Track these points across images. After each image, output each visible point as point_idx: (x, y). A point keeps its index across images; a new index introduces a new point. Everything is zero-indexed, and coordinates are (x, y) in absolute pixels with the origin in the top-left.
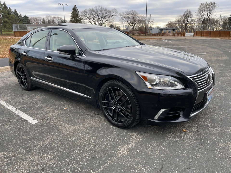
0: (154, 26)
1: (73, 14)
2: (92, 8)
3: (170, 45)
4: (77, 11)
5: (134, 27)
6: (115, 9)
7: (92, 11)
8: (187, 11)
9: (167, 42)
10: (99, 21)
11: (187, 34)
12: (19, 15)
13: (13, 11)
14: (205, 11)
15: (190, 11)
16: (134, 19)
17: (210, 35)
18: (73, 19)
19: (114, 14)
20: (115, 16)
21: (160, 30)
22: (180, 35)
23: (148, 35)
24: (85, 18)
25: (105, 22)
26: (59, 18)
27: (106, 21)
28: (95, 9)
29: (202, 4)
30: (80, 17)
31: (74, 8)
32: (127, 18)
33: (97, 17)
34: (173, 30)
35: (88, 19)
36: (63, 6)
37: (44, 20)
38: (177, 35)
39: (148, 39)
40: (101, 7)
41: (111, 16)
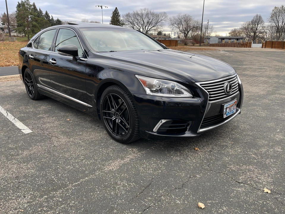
0: (213, 34)
1: (113, 18)
2: (137, 11)
3: (225, 57)
4: (118, 15)
5: (187, 35)
6: (165, 13)
7: (136, 15)
8: (257, 16)
9: (223, 54)
10: (144, 27)
11: (253, 45)
12: (51, 18)
13: (44, 13)
14: (280, 17)
15: (260, 17)
16: (187, 25)
17: (283, 47)
18: (112, 24)
19: (163, 18)
20: (164, 21)
21: (220, 40)
22: (245, 46)
23: (205, 45)
24: (127, 23)
25: (151, 28)
27: (153, 27)
28: (139, 12)
29: (276, 8)
30: (121, 22)
31: (115, 11)
32: (179, 24)
33: (142, 22)
34: (237, 39)
35: (131, 25)
36: (102, 8)
38: (241, 46)
39: (198, 49)
40: (147, 10)
41: (158, 21)
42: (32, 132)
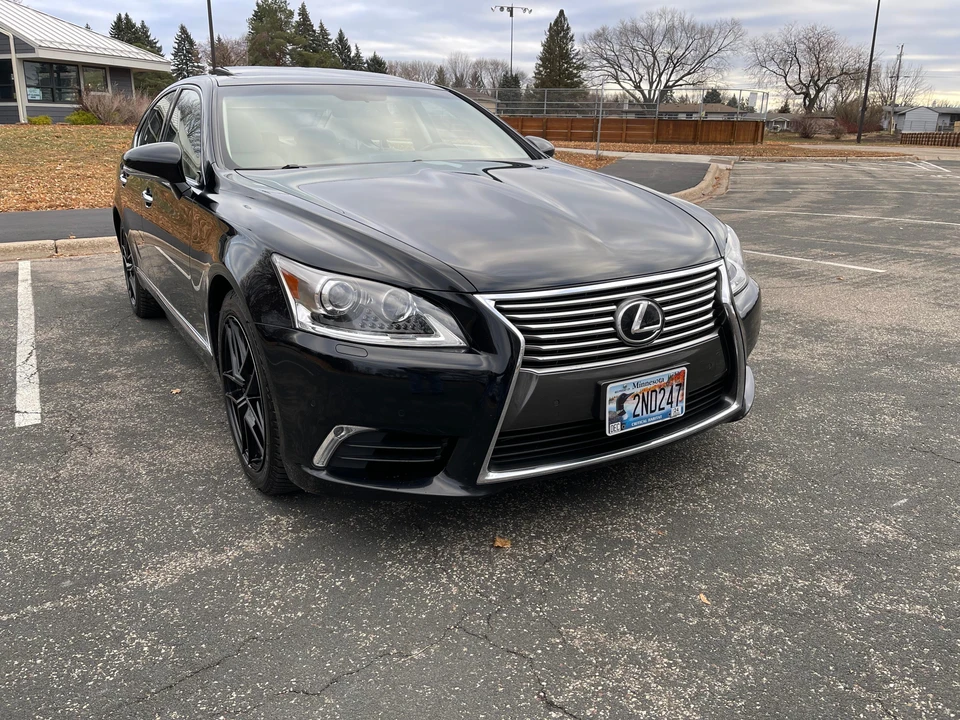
0: (921, 100)
1: (549, 47)
2: (633, 21)
3: (924, 187)
4: (565, 36)
5: (813, 101)
6: (735, 23)
7: (630, 33)
9: (926, 173)
10: (655, 77)
12: (352, 55)
13: (333, 37)
16: (818, 64)
18: (545, 67)
19: (726, 43)
20: (729, 52)
21: (948, 121)
24: (596, 64)
25: (681, 79)
26: (496, 65)
27: (689, 73)
28: (642, 25)
30: (574, 61)
31: (556, 22)
32: (786, 61)
33: (650, 59)
35: (608, 69)
36: (511, 15)
39: (832, 153)
40: (670, 17)
41: (710, 53)
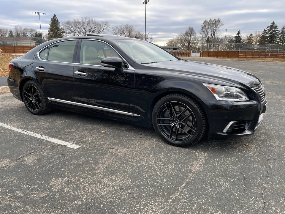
1: (52, 25)
2: (78, 20)
4: (57, 23)
6: (107, 23)
7: (77, 23)
8: (190, 28)
11: (192, 54)
14: (209, 29)
15: (192, 29)
16: (130, 34)
17: (218, 56)
18: (52, 32)
19: (105, 28)
20: (106, 30)
22: (185, 55)
24: (68, 31)
26: (32, 30)
28: (80, 21)
29: (205, 21)
30: (61, 30)
31: (53, 18)
32: (122, 33)
33: (84, 30)
34: (175, 49)
35: (72, 33)
36: (39, 15)
37: (11, 32)
38: (182, 55)
40: (88, 19)
41: (101, 30)
42: (80, 147)
